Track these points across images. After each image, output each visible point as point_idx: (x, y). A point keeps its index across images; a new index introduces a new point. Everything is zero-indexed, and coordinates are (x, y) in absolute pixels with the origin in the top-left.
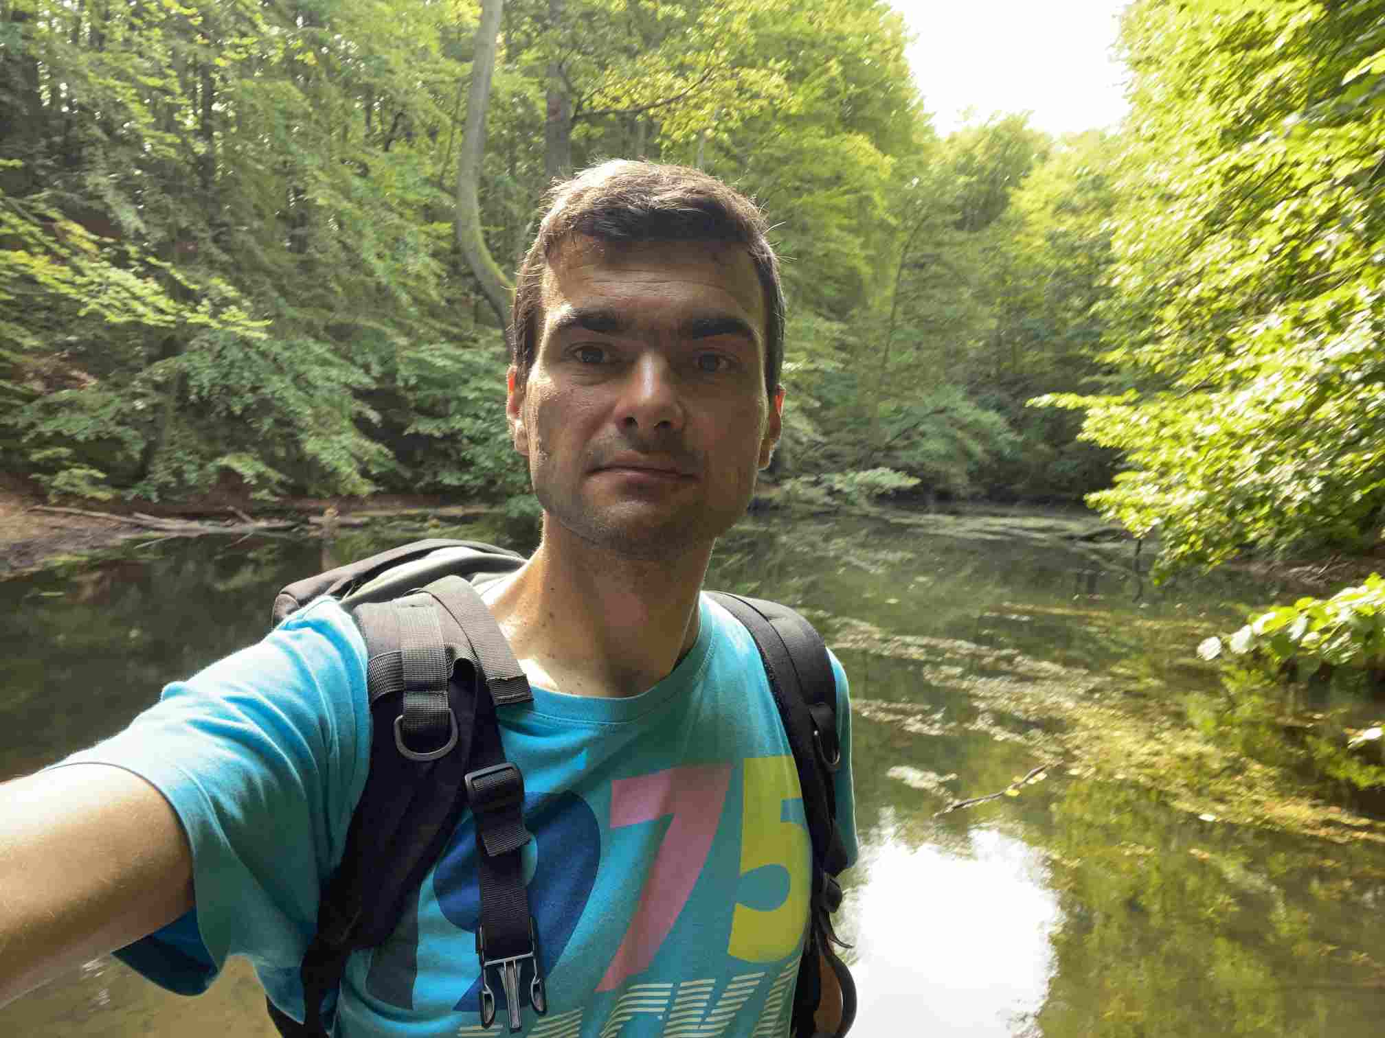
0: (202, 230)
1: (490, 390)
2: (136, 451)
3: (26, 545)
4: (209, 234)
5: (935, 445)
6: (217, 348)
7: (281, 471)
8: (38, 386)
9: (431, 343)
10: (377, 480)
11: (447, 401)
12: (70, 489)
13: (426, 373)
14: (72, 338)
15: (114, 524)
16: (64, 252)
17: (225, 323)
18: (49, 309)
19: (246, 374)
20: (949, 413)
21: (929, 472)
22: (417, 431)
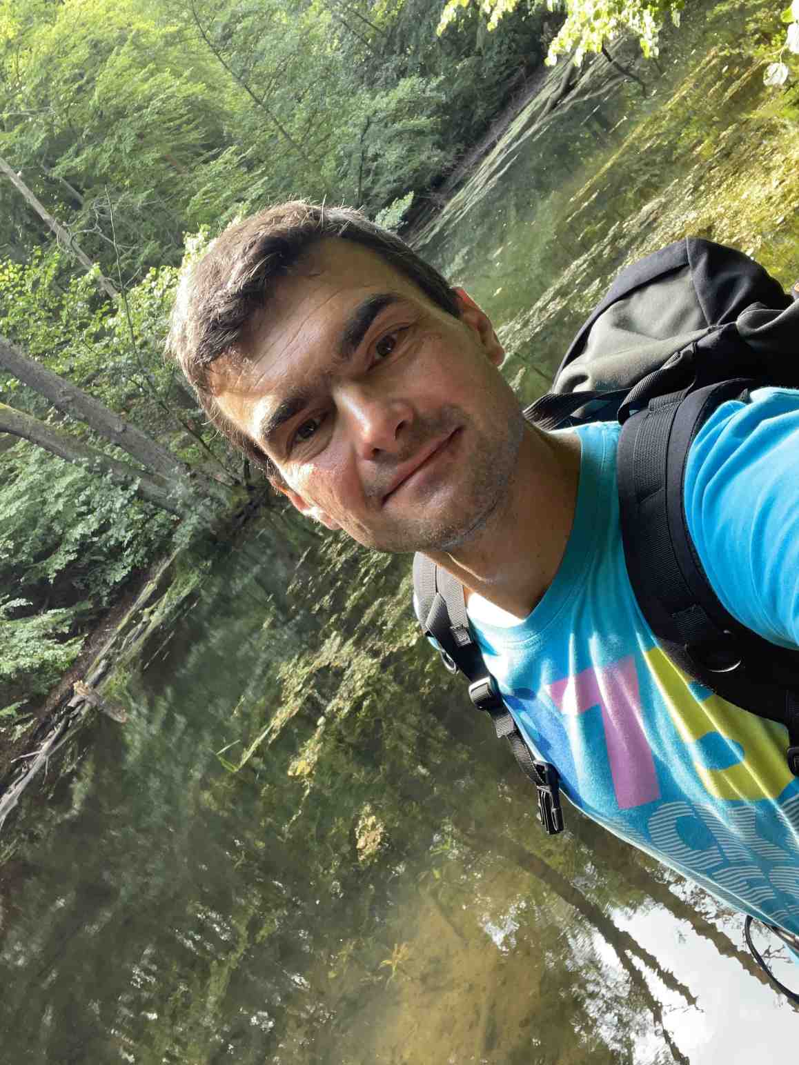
1: (67, 488)
7: (9, 704)
11: (49, 529)
20: (375, 119)
21: (410, 178)
22: (57, 571)
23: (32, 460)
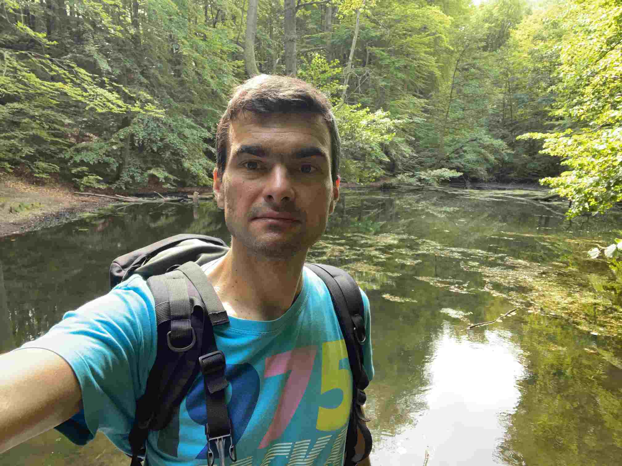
0: (136, 69)
2: (115, 167)
3: (73, 209)
4: (138, 71)
5: (471, 156)
6: (145, 122)
7: (174, 175)
8: (73, 140)
12: (88, 184)
14: (85, 119)
15: (108, 199)
16: (78, 81)
17: (146, 111)
18: (75, 106)
19: (158, 133)
20: (478, 141)
21: (468, 169)
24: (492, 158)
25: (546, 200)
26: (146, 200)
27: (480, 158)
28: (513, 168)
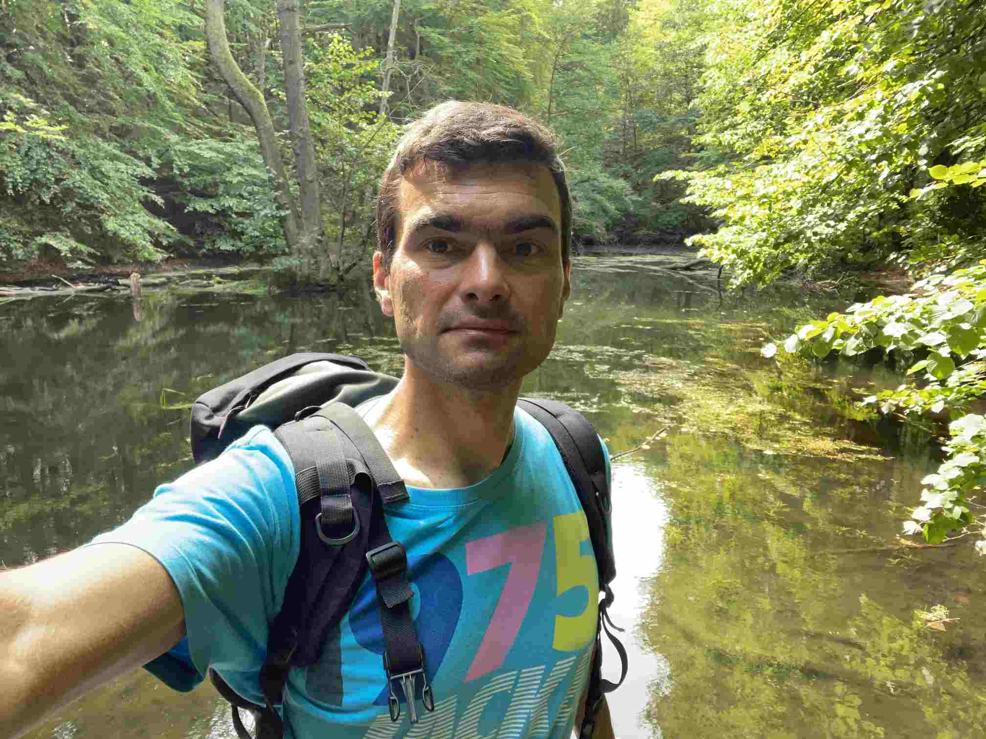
1: (249, 175)
5: (583, 206)
6: (23, 150)
7: (88, 246)
9: (197, 138)
10: (166, 248)
11: (216, 185)
13: (197, 163)
17: (28, 128)
19: (50, 170)
20: (592, 182)
22: (195, 209)
23: (248, 143)
24: (611, 207)
25: (687, 268)
26: (38, 292)
27: (595, 208)
28: (640, 223)
